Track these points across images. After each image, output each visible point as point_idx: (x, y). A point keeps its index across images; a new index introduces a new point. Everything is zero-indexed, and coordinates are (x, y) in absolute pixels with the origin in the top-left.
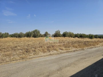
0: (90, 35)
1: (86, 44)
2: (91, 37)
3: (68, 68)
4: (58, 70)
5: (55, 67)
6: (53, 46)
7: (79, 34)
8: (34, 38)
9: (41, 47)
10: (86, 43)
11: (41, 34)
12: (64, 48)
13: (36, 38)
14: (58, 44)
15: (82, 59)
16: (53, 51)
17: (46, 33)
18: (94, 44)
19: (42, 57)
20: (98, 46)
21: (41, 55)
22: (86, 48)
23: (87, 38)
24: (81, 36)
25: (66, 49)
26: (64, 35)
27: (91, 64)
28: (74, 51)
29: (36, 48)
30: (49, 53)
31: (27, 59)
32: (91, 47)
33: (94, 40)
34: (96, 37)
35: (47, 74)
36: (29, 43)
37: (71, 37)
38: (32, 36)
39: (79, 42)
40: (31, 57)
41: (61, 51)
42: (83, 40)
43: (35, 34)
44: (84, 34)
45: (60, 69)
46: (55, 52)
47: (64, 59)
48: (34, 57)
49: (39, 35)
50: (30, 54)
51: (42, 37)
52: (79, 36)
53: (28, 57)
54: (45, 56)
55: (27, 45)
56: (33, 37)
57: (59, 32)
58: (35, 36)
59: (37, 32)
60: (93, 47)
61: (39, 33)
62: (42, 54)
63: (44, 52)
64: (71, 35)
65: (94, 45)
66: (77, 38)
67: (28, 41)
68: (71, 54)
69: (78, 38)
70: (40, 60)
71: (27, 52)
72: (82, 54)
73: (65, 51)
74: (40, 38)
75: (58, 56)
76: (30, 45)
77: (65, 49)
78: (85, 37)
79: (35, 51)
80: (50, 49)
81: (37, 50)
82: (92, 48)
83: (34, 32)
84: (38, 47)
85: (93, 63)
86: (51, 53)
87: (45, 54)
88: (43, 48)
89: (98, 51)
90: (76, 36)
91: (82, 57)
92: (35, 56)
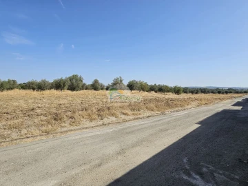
0: (175, 87)
1: (169, 104)
2: (177, 91)
3: (137, 149)
4: (119, 154)
5: (112, 148)
6: (109, 108)
7: (157, 84)
8: (70, 92)
9: (86, 110)
10: (170, 102)
11: (84, 84)
12: (129, 112)
13: (75, 92)
14: (119, 104)
15: (161, 131)
16: (109, 117)
17: (96, 81)
18: (183, 104)
19: (87, 130)
20: (189, 107)
21: (86, 126)
22: (168, 111)
23: (171, 93)
24: (161, 89)
25: (133, 114)
26: (131, 87)
27: (177, 139)
28: (149, 117)
29: (74, 112)
30: (101, 122)
31: (56, 133)
32: (177, 109)
33: (183, 96)
34: (186, 91)
35: (97, 162)
36: (61, 102)
37: (144, 90)
38: (66, 87)
39: (157, 100)
40: (65, 129)
41: (123, 117)
42: (163, 96)
43: (73, 84)
44: (166, 86)
45: (121, 152)
46: (113, 119)
47: (129, 133)
48: (71, 130)
49: (80, 85)
50: (63, 125)
51: (86, 89)
52: (157, 89)
53: (59, 130)
54: (92, 127)
55: (56, 106)
56: (68, 89)
57: (121, 81)
58: (72, 88)
59: (77, 80)
60: (180, 108)
61: (82, 81)
62: (88, 124)
63: (92, 120)
64: (143, 88)
65: (181, 106)
66: (153, 92)
67: (58, 97)
68: (142, 123)
69: (156, 92)
70: (84, 136)
71: (55, 119)
72: (162, 122)
73: (132, 117)
74: (82, 92)
75: (120, 127)
76: (63, 106)
77: (132, 113)
78: (168, 91)
79: (72, 118)
80: (102, 113)
81: (76, 115)
82: (179, 110)
83: (71, 79)
84: (79, 110)
85: (180, 138)
86: (106, 120)
87: (93, 124)
88: (89, 112)
89: (188, 116)
90: (152, 89)
91: (161, 128)
92: (72, 128)
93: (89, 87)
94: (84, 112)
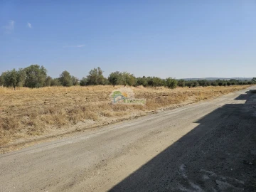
0: (168, 80)
1: (161, 100)
2: (171, 84)
3: (122, 158)
4: (98, 167)
5: (89, 160)
6: (84, 109)
7: (146, 77)
8: (28, 89)
9: (51, 112)
10: (162, 97)
11: (49, 78)
12: (112, 113)
13: (35, 89)
14: (98, 103)
15: (153, 133)
16: (85, 120)
17: (66, 74)
18: (178, 99)
19: (53, 140)
20: (185, 103)
21: (51, 134)
22: (160, 109)
23: (163, 87)
24: (151, 83)
25: (117, 115)
26: (113, 80)
27: (172, 143)
28: (136, 117)
29: (34, 116)
30: (74, 128)
31: (8, 147)
32: (171, 106)
33: (178, 90)
34: (181, 83)
35: (68, 181)
36: (14, 103)
37: (130, 85)
38: (21, 83)
39: (147, 96)
40: (21, 140)
41: (104, 118)
42: (154, 91)
43: (33, 78)
44: (157, 79)
45: (102, 164)
46: (91, 122)
47: (112, 139)
48: (30, 141)
49: (43, 79)
50: (18, 134)
51: (52, 84)
52: (146, 82)
53: (11, 142)
54: (62, 135)
55: (5, 108)
56: (25, 86)
57: (100, 73)
58: (31, 84)
59: (37, 73)
60: (175, 105)
61: (45, 74)
62: (55, 131)
63: (59, 125)
64: (129, 81)
65: (176, 102)
66: (142, 86)
67: (10, 97)
68: (128, 125)
69: (145, 86)
71: (5, 128)
72: (152, 122)
73: (114, 119)
74: (46, 88)
75: (98, 132)
76: (16, 109)
77: (115, 113)
78: (160, 85)
79: (30, 124)
80: (74, 115)
81: (37, 121)
82: (174, 108)
83: (28, 71)
84: (41, 113)
85: (175, 141)
86: (80, 125)
87: (63, 130)
88: (56, 114)
89: (184, 114)
90: (140, 82)
91: (152, 129)
92: (31, 138)
93: (56, 82)
94: (49, 115)
